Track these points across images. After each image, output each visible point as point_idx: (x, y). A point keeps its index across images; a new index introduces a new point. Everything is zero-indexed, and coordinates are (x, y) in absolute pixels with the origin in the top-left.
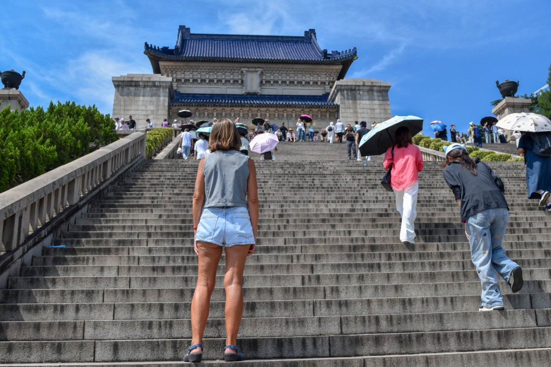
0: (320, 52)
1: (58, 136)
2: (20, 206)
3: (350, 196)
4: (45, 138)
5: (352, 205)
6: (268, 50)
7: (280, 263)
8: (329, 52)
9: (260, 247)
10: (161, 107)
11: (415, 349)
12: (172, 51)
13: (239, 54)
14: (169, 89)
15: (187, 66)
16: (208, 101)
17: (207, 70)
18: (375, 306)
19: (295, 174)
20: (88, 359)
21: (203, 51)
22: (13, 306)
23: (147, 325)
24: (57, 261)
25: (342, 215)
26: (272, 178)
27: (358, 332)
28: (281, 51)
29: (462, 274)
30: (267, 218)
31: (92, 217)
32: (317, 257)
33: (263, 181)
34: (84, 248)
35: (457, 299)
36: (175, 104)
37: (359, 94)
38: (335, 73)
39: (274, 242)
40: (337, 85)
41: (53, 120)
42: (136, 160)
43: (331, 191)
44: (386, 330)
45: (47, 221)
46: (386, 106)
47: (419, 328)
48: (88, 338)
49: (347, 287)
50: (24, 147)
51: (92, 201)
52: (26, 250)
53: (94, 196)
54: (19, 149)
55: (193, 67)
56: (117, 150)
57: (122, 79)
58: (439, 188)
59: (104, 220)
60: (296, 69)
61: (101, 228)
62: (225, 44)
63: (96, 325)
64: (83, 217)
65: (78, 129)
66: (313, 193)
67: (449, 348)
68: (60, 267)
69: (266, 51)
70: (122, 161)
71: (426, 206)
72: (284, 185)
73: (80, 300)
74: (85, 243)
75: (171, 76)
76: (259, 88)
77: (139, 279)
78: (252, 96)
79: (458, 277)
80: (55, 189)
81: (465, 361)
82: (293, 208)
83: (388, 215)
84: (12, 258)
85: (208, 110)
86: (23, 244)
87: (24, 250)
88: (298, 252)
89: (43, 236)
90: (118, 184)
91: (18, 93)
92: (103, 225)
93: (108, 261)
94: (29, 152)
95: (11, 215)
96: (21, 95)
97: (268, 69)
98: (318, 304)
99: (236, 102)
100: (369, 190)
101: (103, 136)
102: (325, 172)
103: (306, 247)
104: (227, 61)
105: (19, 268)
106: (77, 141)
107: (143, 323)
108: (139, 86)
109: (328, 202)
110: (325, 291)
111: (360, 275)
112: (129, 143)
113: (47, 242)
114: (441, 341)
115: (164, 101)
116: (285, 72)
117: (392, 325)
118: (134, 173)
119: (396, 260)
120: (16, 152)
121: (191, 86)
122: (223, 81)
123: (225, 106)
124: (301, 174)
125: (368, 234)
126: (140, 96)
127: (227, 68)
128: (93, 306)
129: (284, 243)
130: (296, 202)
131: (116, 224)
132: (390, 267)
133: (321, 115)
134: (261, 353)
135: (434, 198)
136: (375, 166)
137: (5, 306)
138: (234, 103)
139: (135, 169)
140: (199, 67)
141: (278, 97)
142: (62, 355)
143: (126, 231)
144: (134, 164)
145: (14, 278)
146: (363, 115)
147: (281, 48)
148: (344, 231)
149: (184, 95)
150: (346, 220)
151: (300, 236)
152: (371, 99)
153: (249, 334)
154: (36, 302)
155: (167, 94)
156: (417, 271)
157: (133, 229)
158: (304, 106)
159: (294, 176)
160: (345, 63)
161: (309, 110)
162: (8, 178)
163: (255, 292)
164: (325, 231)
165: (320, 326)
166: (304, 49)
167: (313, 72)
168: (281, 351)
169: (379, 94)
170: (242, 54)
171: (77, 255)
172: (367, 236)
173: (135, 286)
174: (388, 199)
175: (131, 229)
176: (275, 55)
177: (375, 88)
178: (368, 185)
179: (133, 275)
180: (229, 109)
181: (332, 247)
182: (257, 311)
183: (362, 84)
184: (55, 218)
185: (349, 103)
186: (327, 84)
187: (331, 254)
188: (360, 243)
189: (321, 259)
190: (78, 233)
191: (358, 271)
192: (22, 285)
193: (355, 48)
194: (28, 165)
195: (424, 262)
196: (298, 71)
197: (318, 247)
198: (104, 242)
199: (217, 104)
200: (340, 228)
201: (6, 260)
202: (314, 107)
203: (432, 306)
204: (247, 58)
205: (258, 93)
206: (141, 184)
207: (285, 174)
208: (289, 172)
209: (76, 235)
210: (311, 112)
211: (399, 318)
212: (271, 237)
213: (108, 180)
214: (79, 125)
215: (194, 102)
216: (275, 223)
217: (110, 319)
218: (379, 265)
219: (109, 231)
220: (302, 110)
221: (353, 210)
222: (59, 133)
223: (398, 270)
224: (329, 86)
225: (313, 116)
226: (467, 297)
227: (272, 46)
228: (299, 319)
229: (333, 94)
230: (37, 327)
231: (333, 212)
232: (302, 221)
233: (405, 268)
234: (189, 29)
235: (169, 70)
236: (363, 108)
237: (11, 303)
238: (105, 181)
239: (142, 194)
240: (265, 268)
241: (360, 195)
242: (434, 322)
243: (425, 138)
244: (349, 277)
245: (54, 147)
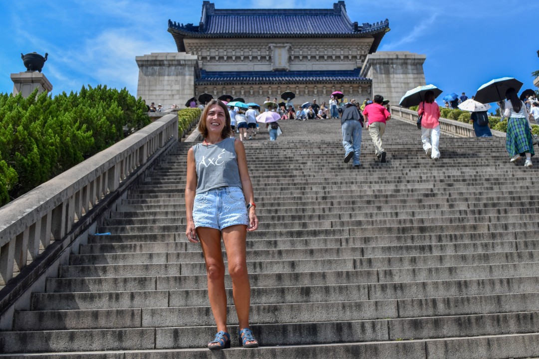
0: (350, 24)
1: (94, 122)
2: (67, 195)
3: (393, 176)
4: (81, 124)
5: (396, 186)
6: (296, 24)
7: (329, 247)
8: (360, 25)
9: (307, 231)
10: (187, 87)
11: (474, 332)
12: (197, 27)
13: (266, 29)
14: (195, 68)
15: (212, 43)
16: (235, 79)
17: (233, 47)
18: (430, 289)
19: (333, 154)
20: (149, 346)
21: (229, 27)
22: (68, 295)
23: (204, 312)
24: (104, 249)
25: (386, 196)
26: (311, 159)
27: (415, 315)
28: (310, 25)
29: (516, 255)
30: (310, 200)
31: (133, 203)
32: (366, 240)
33: (301, 162)
34: (130, 236)
35: (514, 280)
36: (200, 83)
37: (393, 67)
38: (366, 46)
39: (320, 226)
40: (369, 59)
41: (87, 105)
42: (170, 143)
43: (373, 171)
44: (444, 313)
45: (90, 209)
46: (421, 79)
47: (477, 311)
48: (146, 325)
49: (400, 271)
50: (62, 133)
51: (131, 187)
52: (73, 238)
53: (132, 182)
54: (58, 136)
55: (219, 44)
56: (152, 133)
57: (146, 59)
58: (484, 166)
59: (145, 206)
60: (326, 43)
61: (143, 214)
62: (251, 19)
63: (153, 313)
64: (123, 203)
65: (111, 113)
66: (354, 173)
67: (509, 330)
68: (108, 255)
69: (294, 25)
70: (156, 145)
71: (473, 184)
72: (323, 166)
73: (133, 287)
74: (129, 231)
75: (196, 54)
76: (288, 64)
77: (190, 266)
78: (280, 73)
79: (512, 259)
80: (98, 176)
81: (527, 343)
82: (336, 189)
83: (434, 195)
84: (62, 247)
85: (235, 88)
86: (71, 232)
87: (71, 238)
88: (345, 236)
89: (88, 223)
90: (154, 169)
91: (41, 76)
92: (145, 211)
93: (156, 248)
94: (68, 139)
95: (59, 204)
96: (44, 78)
97: (296, 44)
98: (373, 288)
99: (264, 79)
100: (412, 169)
101: (136, 120)
102: (365, 152)
103: (354, 230)
104: (254, 37)
105: (68, 257)
106: (111, 125)
107: (200, 310)
108: (164, 65)
109: (371, 183)
110: (378, 274)
111: (412, 257)
112: (163, 126)
113: (92, 230)
114: (501, 322)
115: (190, 80)
116: (314, 47)
117: (449, 307)
118: (169, 157)
119: (447, 241)
120: (56, 140)
121: (218, 63)
122: (251, 58)
123: (253, 84)
124: (340, 154)
125: (416, 215)
126: (164, 75)
127: (254, 44)
128: (147, 293)
129: (331, 226)
130: (338, 184)
131: (158, 210)
132: (442, 249)
133: (353, 91)
134: (321, 338)
135: (480, 176)
136: (416, 144)
137: (60, 295)
138: (263, 80)
139: (170, 153)
140: (225, 43)
141: (308, 73)
142: (123, 343)
143: (170, 217)
144: (168, 148)
145: (65, 267)
146: (397, 90)
147: (309, 22)
148: (391, 213)
149: (209, 73)
150: (392, 201)
151: (346, 219)
152: (405, 73)
153: (306, 319)
154: (89, 291)
155: (193, 73)
156: (469, 252)
157: (176, 214)
158: (336, 82)
159: (333, 156)
160: (377, 35)
161: (340, 85)
162: (49, 166)
163: (308, 276)
164: (371, 213)
165: (377, 309)
166: (333, 21)
167: (343, 46)
168: (340, 335)
169: (413, 67)
170: (269, 29)
171: (123, 242)
172: (415, 218)
173: (186, 272)
174: (433, 178)
175: (174, 215)
176: (304, 29)
177: (409, 61)
178: (410, 164)
179: (182, 261)
180: (257, 86)
181: (380, 230)
182: (311, 295)
183: (395, 57)
184: (98, 205)
185: (382, 78)
186: (358, 57)
187: (380, 237)
188: (408, 225)
189: (371, 242)
190: (121, 220)
191: (409, 254)
192: (73, 273)
193: (387, 20)
194: (67, 152)
195: (477, 243)
196: (328, 46)
197: (365, 229)
198: (148, 229)
199: (244, 82)
200: (387, 210)
201: (56, 249)
202: (345, 83)
203: (488, 288)
204: (274, 33)
205: (287, 69)
206: (177, 168)
207: (323, 155)
208: (327, 152)
209: (119, 222)
210: (342, 88)
211: (456, 301)
212: (316, 220)
213: (145, 164)
214: (113, 109)
215: (221, 81)
216: (319, 205)
217: (165, 306)
218: (430, 247)
219: (151, 218)
220: (333, 86)
221: (398, 191)
222: (94, 118)
223: (450, 252)
224: (361, 60)
225: (344, 91)
226: (523, 278)
227: (300, 19)
228: (356, 303)
229: (365, 68)
230: (96, 315)
231: (377, 193)
232: (346, 203)
233: (457, 249)
234: (213, 4)
235: (194, 47)
236: (397, 83)
237: (64, 291)
238: (142, 165)
239: (180, 179)
240: (315, 252)
241: (403, 174)
242: (492, 304)
243: (464, 112)
244: (401, 259)
245: (90, 133)
